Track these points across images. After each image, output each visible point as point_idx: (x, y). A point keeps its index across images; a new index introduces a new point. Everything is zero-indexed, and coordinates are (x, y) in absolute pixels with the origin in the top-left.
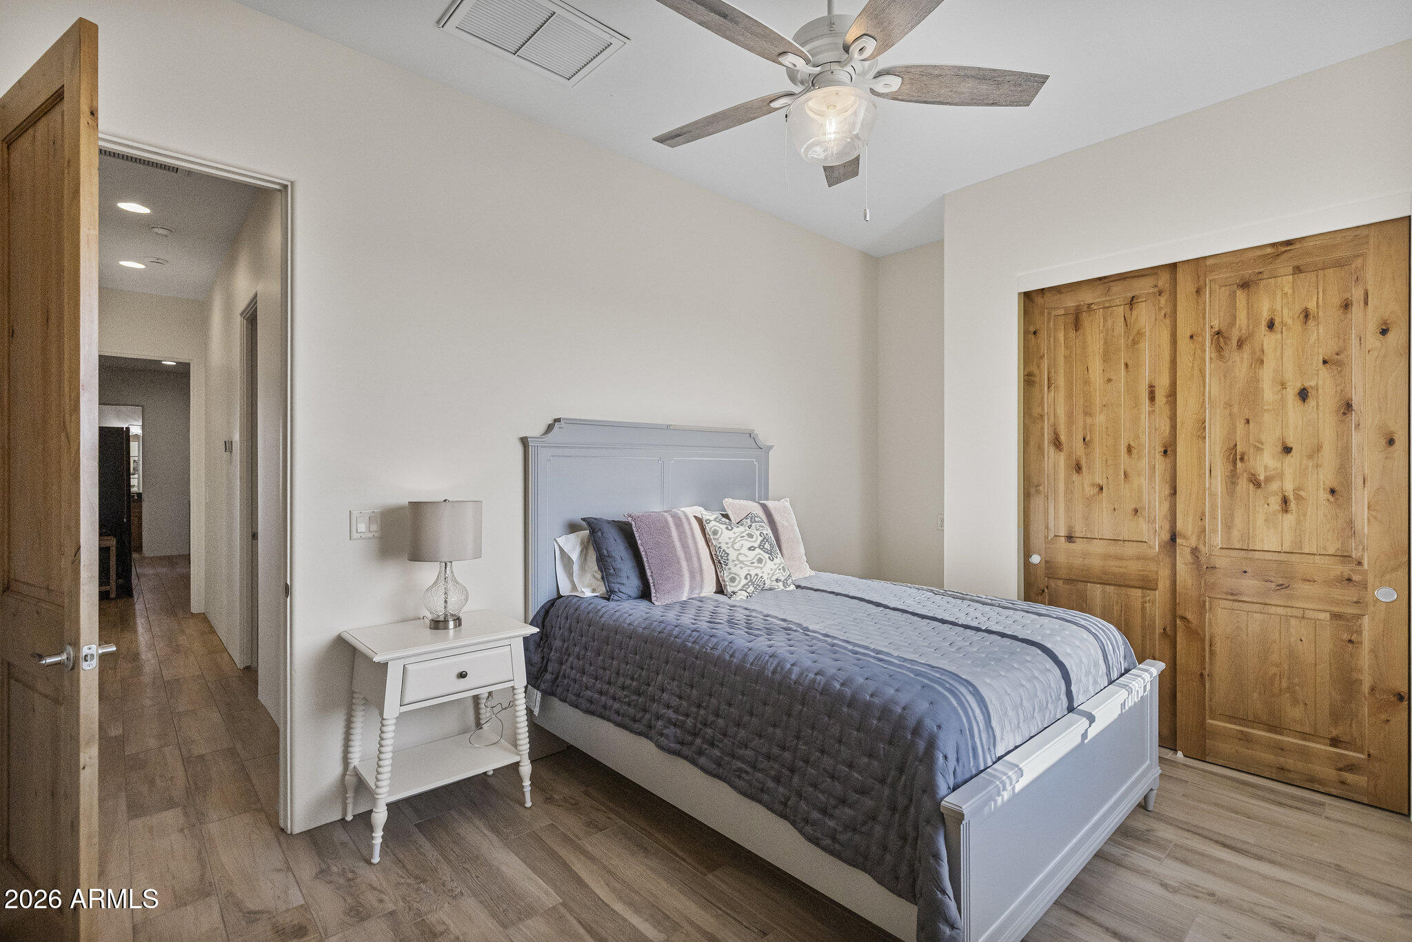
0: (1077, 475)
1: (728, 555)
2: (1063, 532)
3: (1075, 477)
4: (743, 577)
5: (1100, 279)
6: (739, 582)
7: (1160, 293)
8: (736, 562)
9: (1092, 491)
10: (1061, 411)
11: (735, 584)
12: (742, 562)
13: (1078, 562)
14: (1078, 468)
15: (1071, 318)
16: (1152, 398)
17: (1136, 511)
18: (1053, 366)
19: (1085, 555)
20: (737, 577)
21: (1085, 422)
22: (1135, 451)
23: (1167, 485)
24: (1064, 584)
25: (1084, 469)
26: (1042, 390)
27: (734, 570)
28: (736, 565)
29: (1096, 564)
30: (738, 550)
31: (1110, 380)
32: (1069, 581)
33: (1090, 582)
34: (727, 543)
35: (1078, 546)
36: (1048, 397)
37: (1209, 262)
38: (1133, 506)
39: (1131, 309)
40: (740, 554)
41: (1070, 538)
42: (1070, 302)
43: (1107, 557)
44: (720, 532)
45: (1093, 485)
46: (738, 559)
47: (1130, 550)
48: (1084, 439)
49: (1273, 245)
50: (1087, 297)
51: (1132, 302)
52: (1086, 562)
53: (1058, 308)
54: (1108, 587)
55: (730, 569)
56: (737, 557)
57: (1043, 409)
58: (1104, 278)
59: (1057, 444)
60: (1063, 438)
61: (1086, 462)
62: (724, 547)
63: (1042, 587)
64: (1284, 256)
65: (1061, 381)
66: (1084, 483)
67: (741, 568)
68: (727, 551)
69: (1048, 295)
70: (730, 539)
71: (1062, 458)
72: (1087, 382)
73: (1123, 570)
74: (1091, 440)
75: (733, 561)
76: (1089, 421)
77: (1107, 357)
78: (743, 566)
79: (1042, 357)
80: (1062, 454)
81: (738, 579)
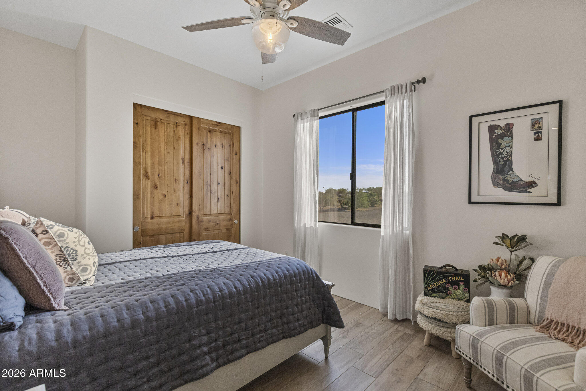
0: (155, 190)
1: (76, 251)
2: (149, 215)
3: (155, 191)
4: (92, 265)
5: (166, 111)
6: (91, 270)
7: (186, 125)
8: (85, 255)
9: (161, 197)
10: (149, 162)
11: (88, 272)
12: (88, 254)
13: (156, 227)
14: (156, 187)
15: (153, 123)
16: (183, 162)
17: (178, 204)
18: (145, 141)
19: (159, 224)
20: (88, 267)
21: (159, 168)
22: (177, 181)
23: (188, 194)
24: (149, 238)
25: (158, 188)
26: (140, 151)
27: (83, 262)
28: (85, 258)
29: (163, 226)
30: (84, 246)
31: (169, 153)
32: (152, 236)
33: (160, 235)
34: (74, 242)
35: (156, 220)
36: (143, 155)
37: (202, 120)
38: (177, 202)
39: (176, 127)
40: (86, 248)
41: (152, 217)
42: (154, 115)
43: (168, 223)
44: (66, 235)
45: (162, 194)
46: (85, 253)
47: (176, 219)
48: (159, 175)
49: (217, 122)
50: (161, 116)
51: (176, 124)
52: (160, 226)
53: (147, 116)
54: (167, 235)
55: (79, 262)
56: (85, 251)
57: (141, 160)
58: (167, 111)
59: (146, 176)
60: (149, 174)
61: (159, 185)
62: (72, 246)
63: (140, 241)
64: (219, 126)
65: (149, 148)
66: (158, 194)
67: (89, 259)
68: (76, 248)
69: (143, 108)
70: (76, 238)
71: (149, 184)
72: (160, 152)
73: (173, 227)
74: (162, 176)
75: (82, 255)
76: (160, 168)
77: (167, 143)
78: (90, 257)
79: (140, 136)
80: (149, 181)
81: (90, 268)
